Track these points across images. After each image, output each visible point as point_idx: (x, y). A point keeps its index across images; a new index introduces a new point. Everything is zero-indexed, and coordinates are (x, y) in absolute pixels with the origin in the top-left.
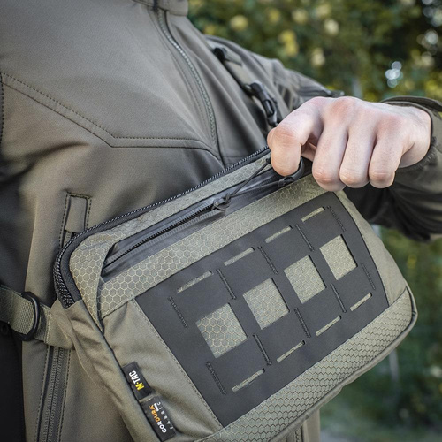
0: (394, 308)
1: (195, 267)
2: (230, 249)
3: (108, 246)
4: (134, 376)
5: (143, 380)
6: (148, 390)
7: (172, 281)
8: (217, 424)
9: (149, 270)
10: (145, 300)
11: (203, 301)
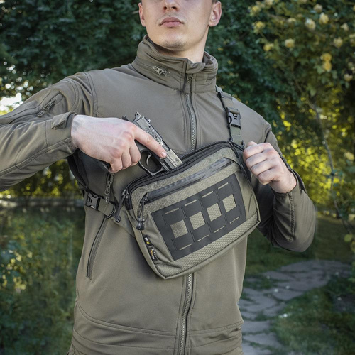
0: (249, 221)
1: (174, 206)
2: (189, 200)
3: (144, 193)
4: (146, 239)
5: (149, 241)
6: (151, 244)
7: (165, 210)
8: (172, 260)
9: (157, 205)
10: (154, 214)
11: (175, 218)
